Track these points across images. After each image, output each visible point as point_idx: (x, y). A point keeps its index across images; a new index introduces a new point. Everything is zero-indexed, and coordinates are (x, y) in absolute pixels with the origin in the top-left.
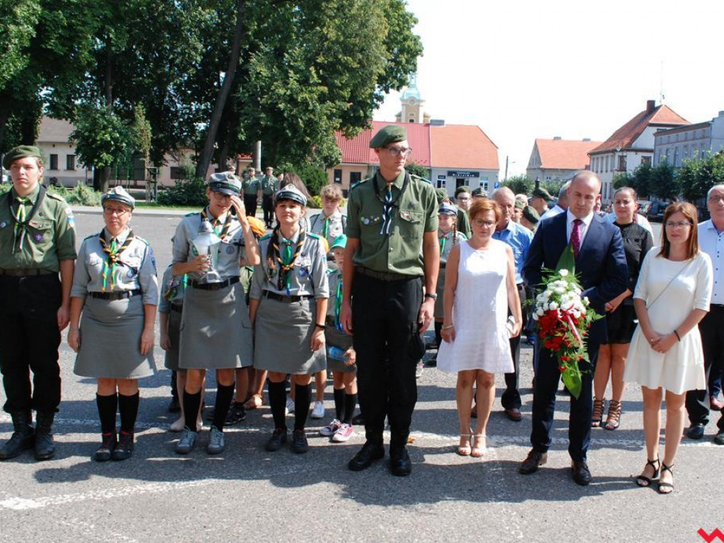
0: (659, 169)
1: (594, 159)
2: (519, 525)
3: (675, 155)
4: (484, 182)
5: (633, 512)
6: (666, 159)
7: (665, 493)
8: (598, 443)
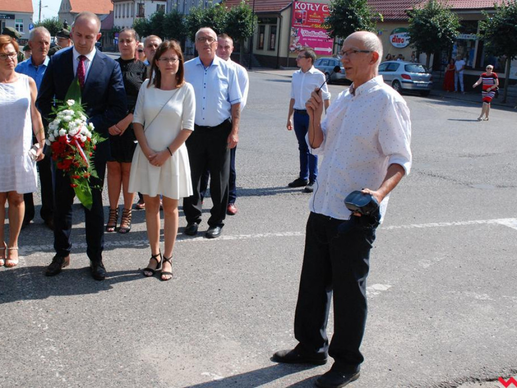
0: (171, 15)
1: (117, 6)
2: (44, 318)
3: (184, 5)
4: (19, 24)
5: (140, 297)
6: (177, 7)
7: (166, 280)
8: (112, 244)
